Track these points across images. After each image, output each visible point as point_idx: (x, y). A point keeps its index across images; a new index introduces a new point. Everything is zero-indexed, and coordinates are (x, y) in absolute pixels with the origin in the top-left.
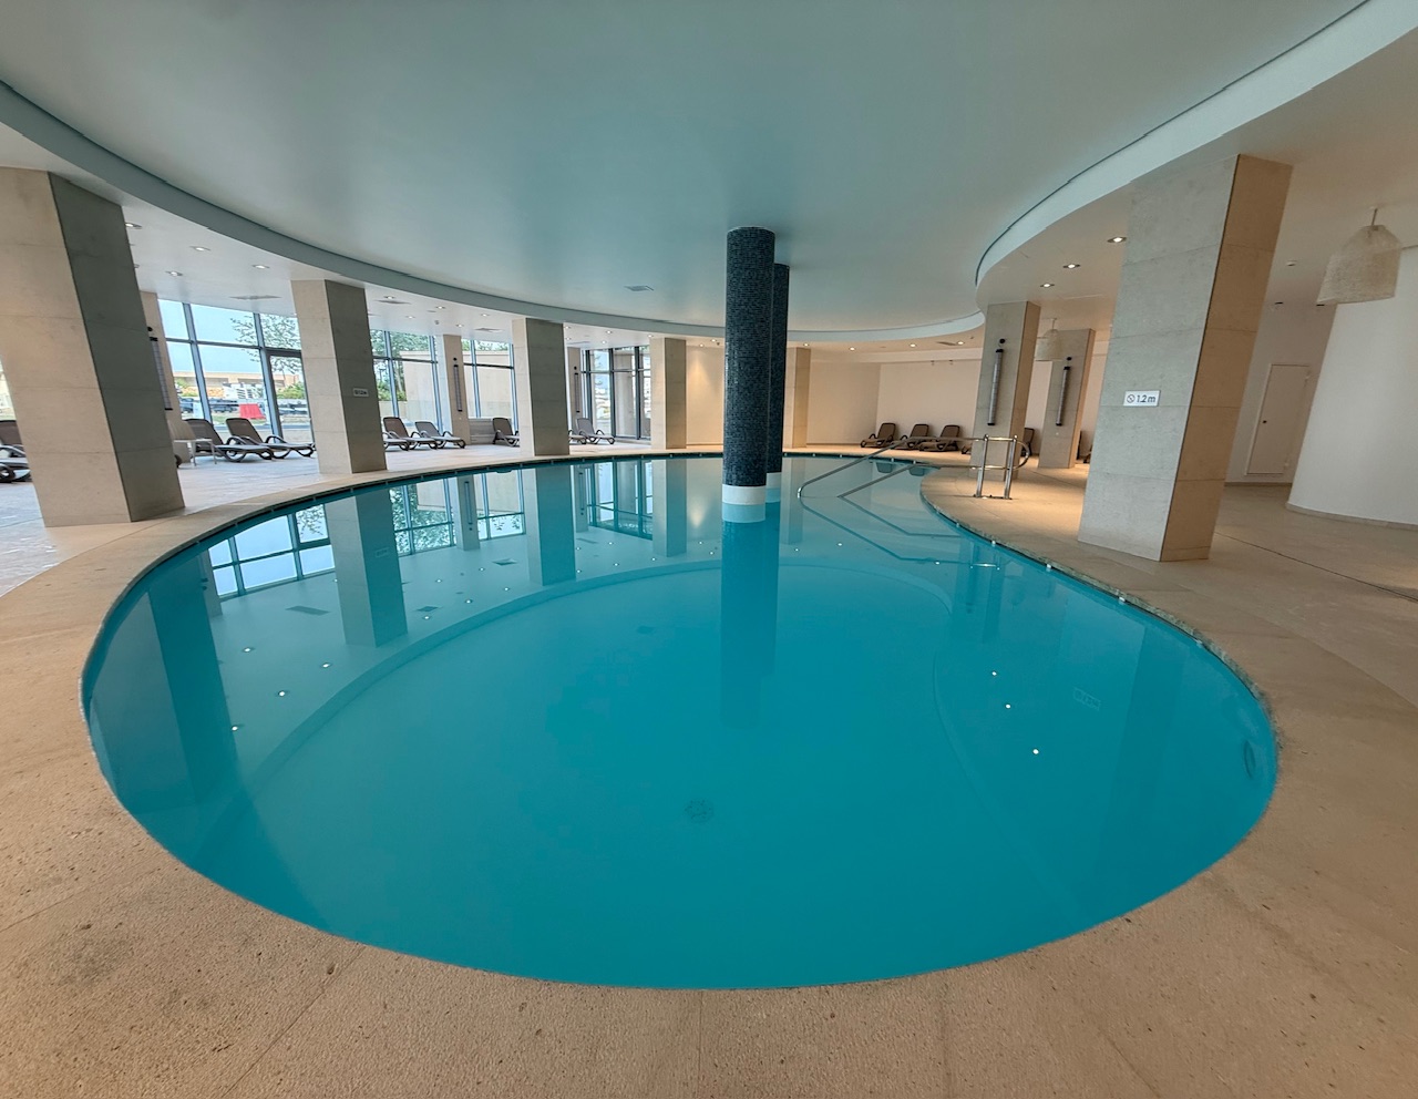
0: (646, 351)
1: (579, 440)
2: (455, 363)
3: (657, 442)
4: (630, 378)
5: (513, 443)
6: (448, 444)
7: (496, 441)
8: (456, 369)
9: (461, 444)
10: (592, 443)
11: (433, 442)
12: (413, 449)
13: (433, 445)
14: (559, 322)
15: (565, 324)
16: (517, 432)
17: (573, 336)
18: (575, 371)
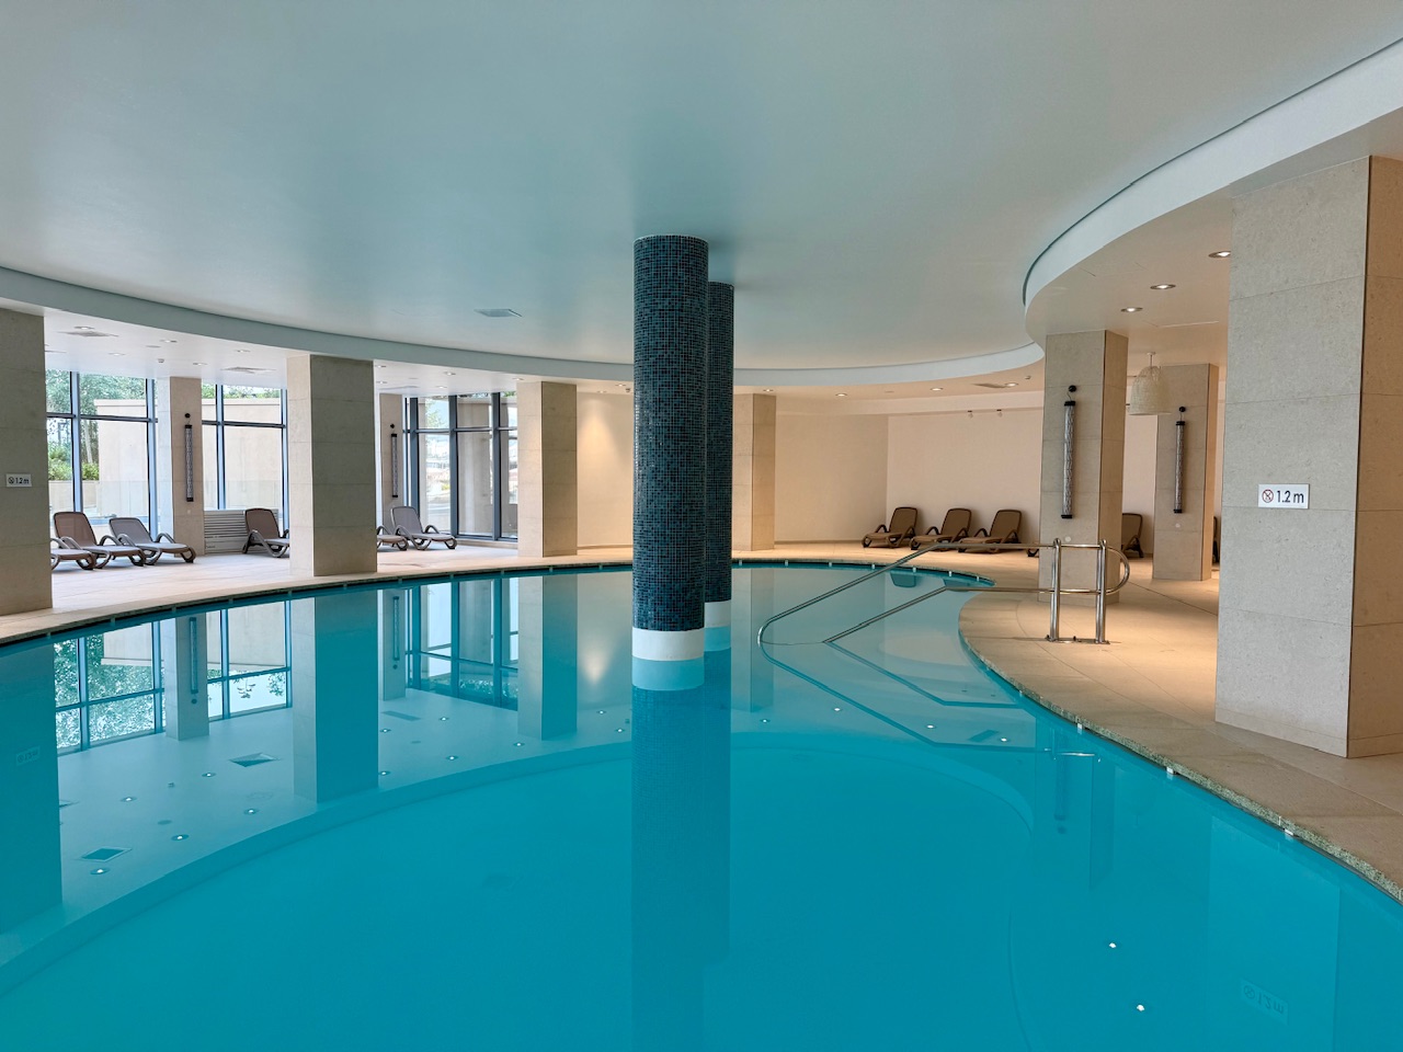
0: (510, 399)
1: (394, 543)
2: (186, 421)
3: (527, 547)
4: (484, 440)
5: (279, 552)
6: (164, 556)
7: (250, 547)
8: (187, 431)
9: (188, 554)
10: (417, 547)
11: (139, 553)
12: (101, 567)
13: (137, 558)
14: (366, 358)
15: (376, 362)
16: (286, 532)
17: (388, 378)
18: (391, 431)
